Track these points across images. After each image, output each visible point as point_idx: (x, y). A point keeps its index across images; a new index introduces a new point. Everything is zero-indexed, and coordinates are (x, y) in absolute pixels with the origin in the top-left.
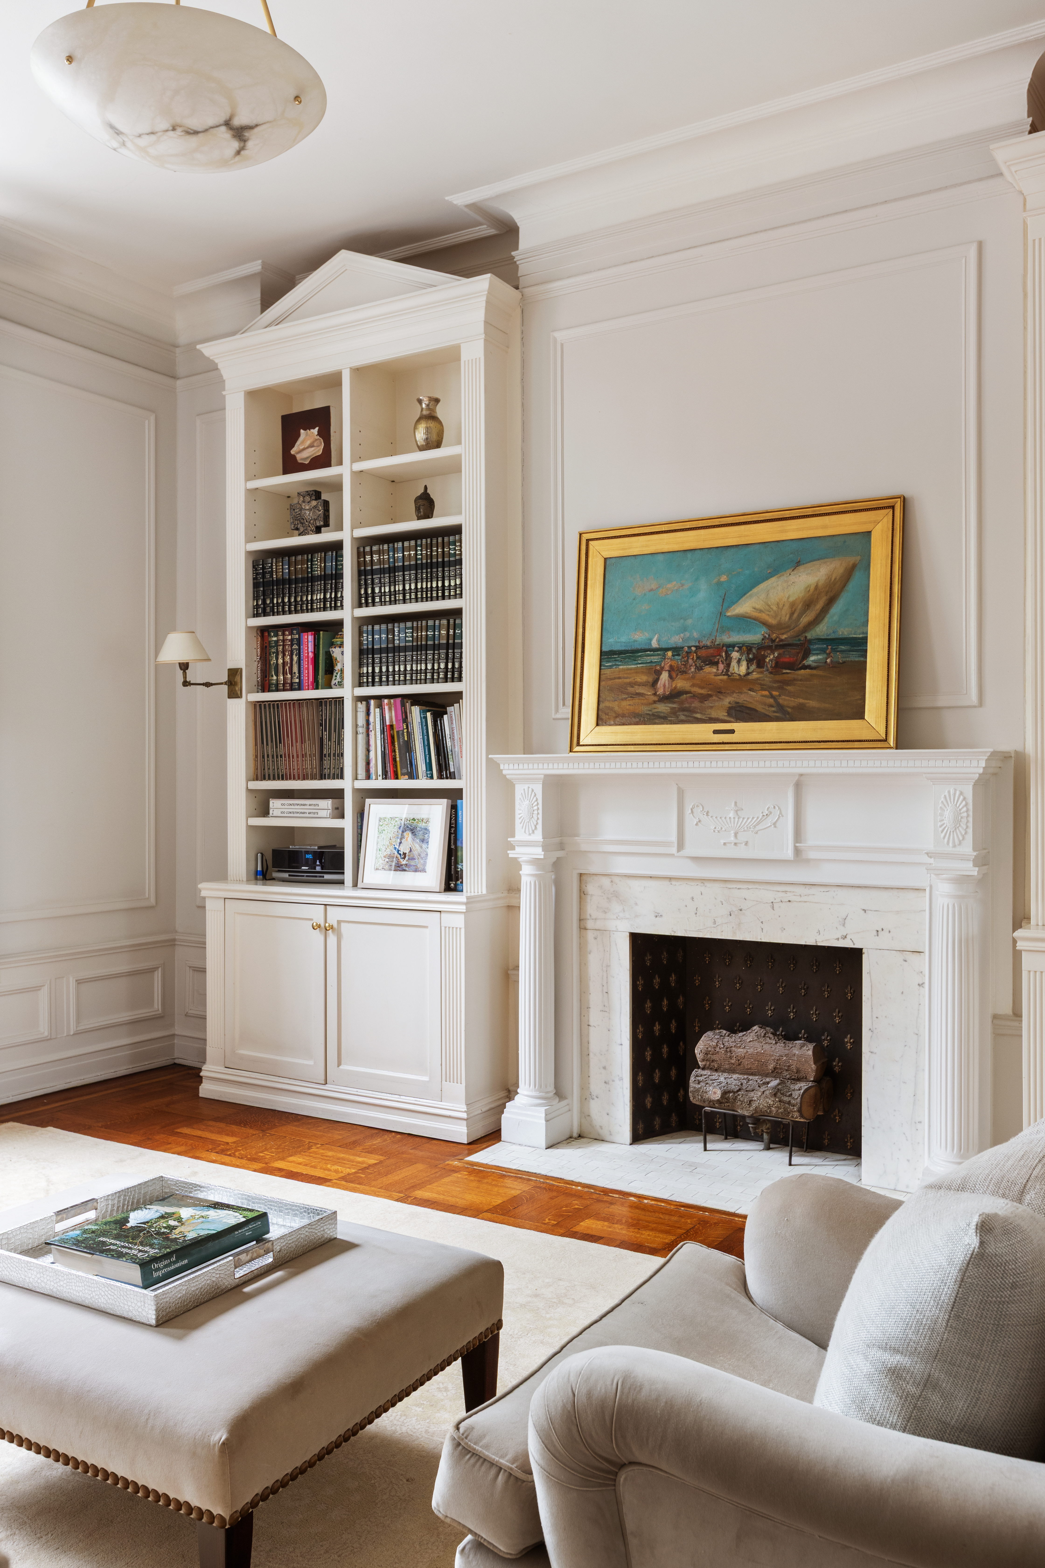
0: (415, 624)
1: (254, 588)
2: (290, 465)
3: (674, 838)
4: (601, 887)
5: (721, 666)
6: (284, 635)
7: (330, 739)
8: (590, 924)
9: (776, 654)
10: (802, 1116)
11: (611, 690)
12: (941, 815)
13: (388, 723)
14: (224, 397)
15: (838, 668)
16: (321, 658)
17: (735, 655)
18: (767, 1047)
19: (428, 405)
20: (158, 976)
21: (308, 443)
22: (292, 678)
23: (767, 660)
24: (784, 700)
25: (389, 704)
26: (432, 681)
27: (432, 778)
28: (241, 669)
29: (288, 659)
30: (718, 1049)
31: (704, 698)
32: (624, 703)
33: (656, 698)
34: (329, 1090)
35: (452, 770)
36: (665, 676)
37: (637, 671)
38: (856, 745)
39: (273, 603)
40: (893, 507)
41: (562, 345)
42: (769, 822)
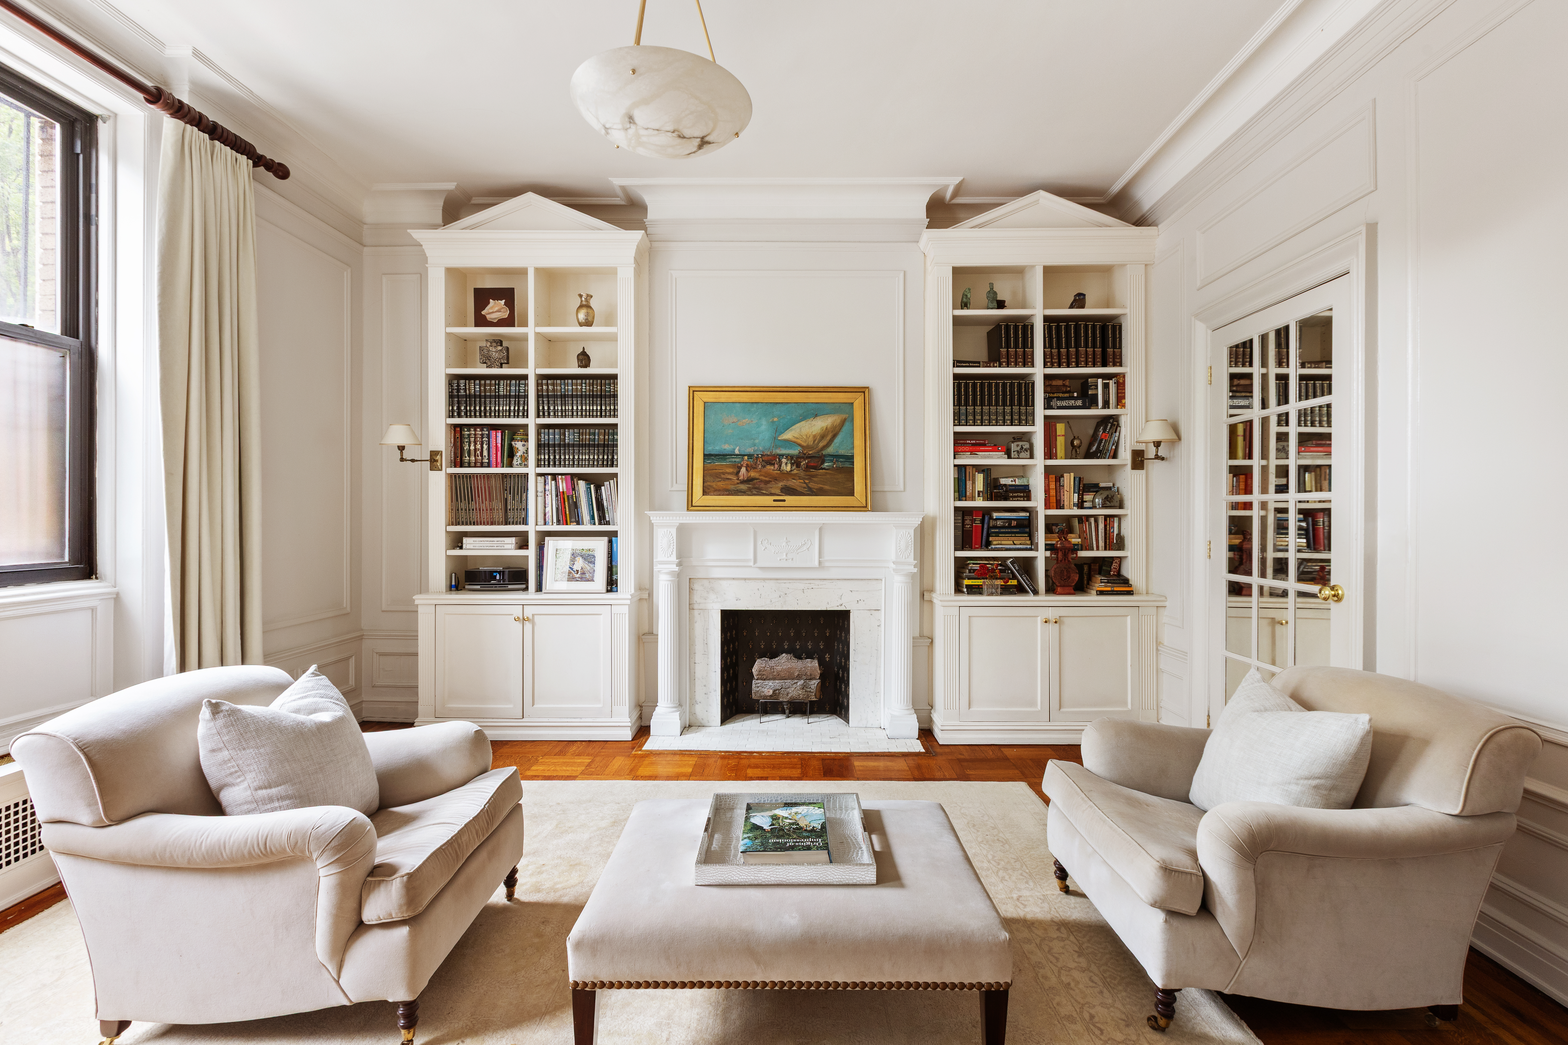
0: (581, 431)
1: (449, 398)
2: (481, 321)
3: (751, 556)
4: (703, 585)
5: (776, 466)
6: (475, 430)
7: (514, 499)
8: (696, 606)
9: (807, 461)
10: (816, 698)
11: (711, 475)
12: (899, 544)
13: (561, 490)
14: (427, 268)
15: (839, 470)
16: (506, 447)
17: (784, 460)
18: (793, 664)
19: (586, 299)
20: (352, 662)
21: (496, 309)
22: (482, 459)
23: (802, 464)
24: (811, 485)
25: (562, 478)
26: (593, 466)
27: (594, 524)
28: (442, 452)
29: (479, 446)
30: (766, 668)
31: (767, 482)
32: (719, 483)
33: (739, 482)
34: (526, 721)
35: (607, 520)
36: (743, 470)
37: (727, 466)
38: (851, 509)
39: (467, 410)
40: (864, 392)
41: (676, 279)
42: (805, 548)
